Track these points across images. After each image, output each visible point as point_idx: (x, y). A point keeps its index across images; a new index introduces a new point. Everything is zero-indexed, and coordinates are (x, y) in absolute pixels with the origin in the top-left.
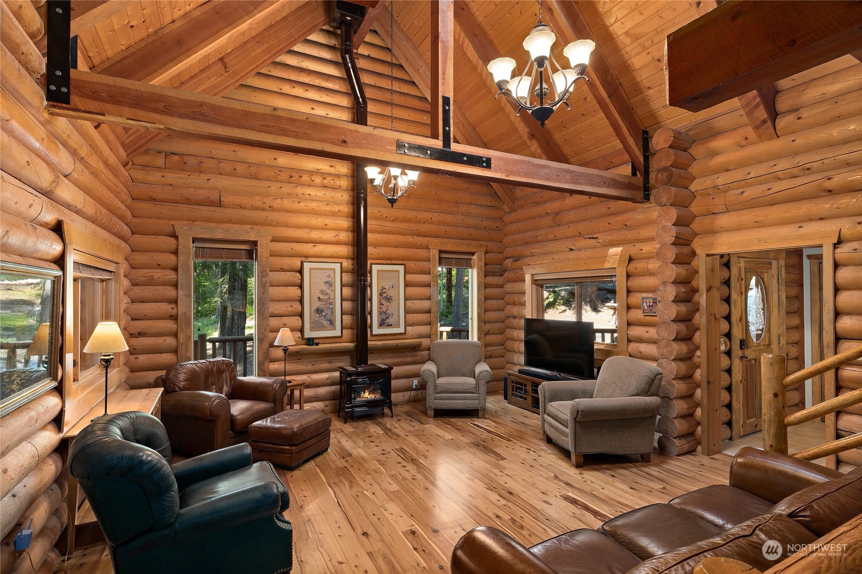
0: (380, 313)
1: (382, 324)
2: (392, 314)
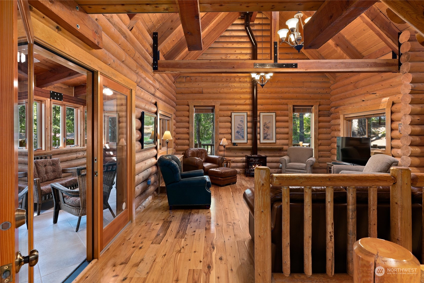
0: (264, 134)
1: (265, 138)
2: (270, 134)
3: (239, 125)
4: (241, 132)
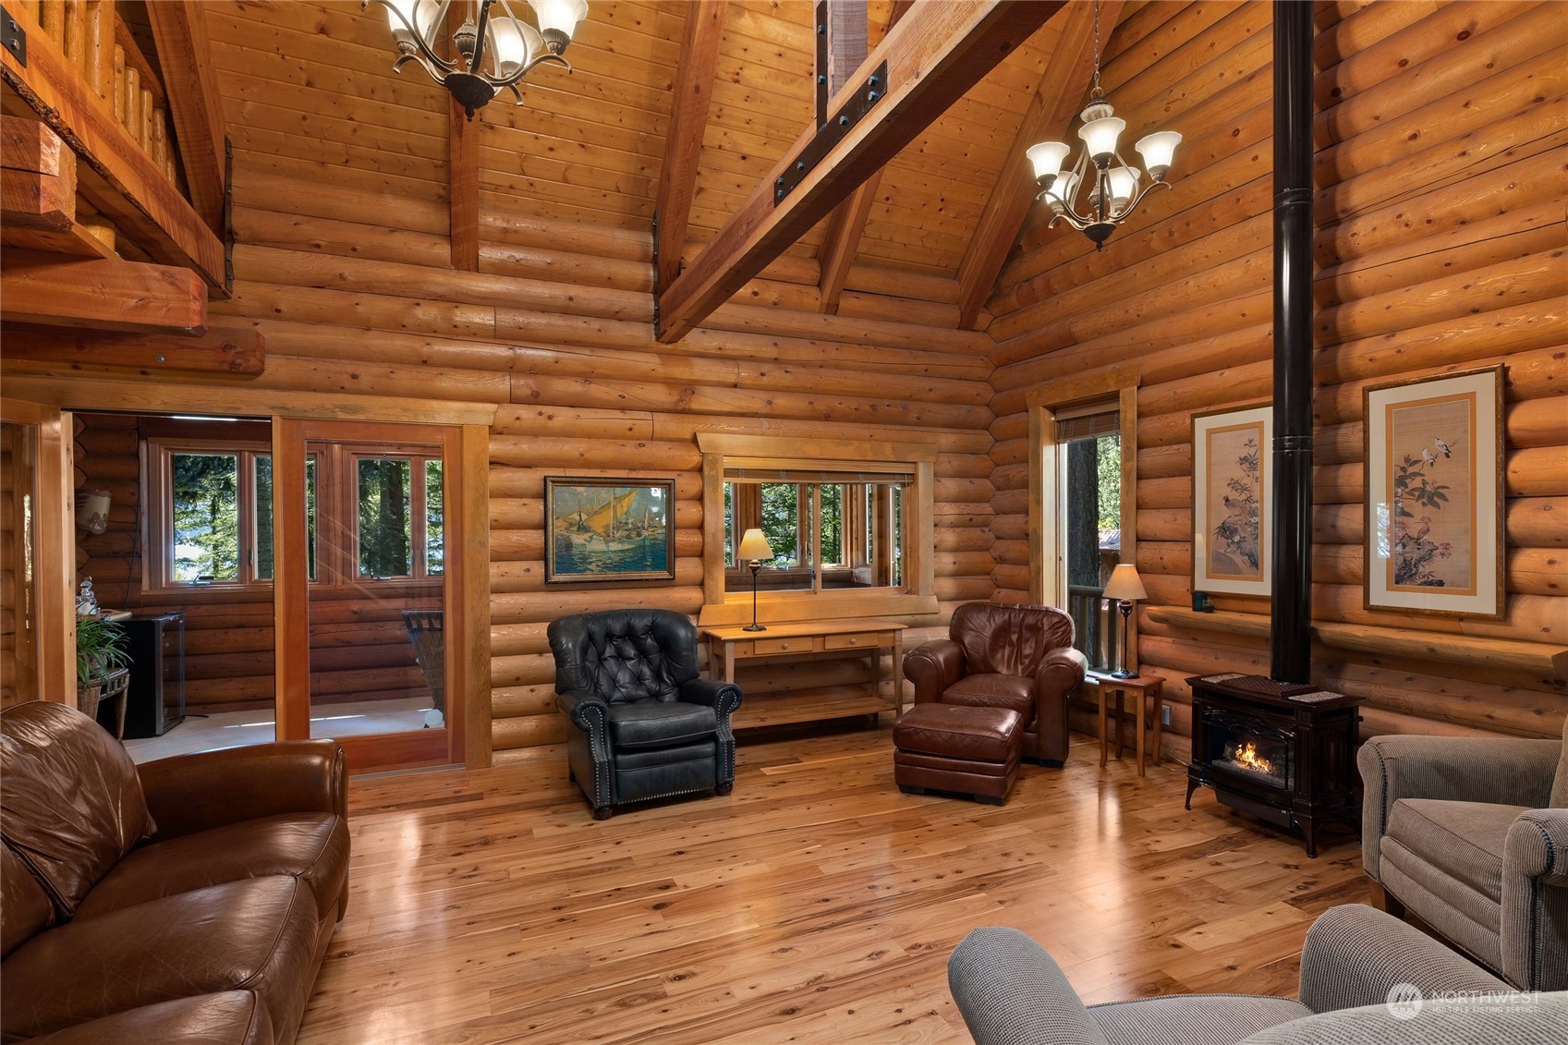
1: (1403, 575)
2: (1447, 546)
3: (1234, 484)
4: (1245, 531)
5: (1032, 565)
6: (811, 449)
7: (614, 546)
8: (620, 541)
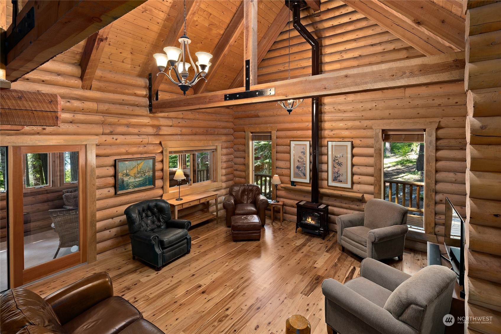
0: (333, 173)
1: (335, 179)
2: (342, 174)
3: (300, 157)
4: (302, 168)
5: (246, 172)
6: (192, 144)
7: (137, 180)
8: (139, 177)
